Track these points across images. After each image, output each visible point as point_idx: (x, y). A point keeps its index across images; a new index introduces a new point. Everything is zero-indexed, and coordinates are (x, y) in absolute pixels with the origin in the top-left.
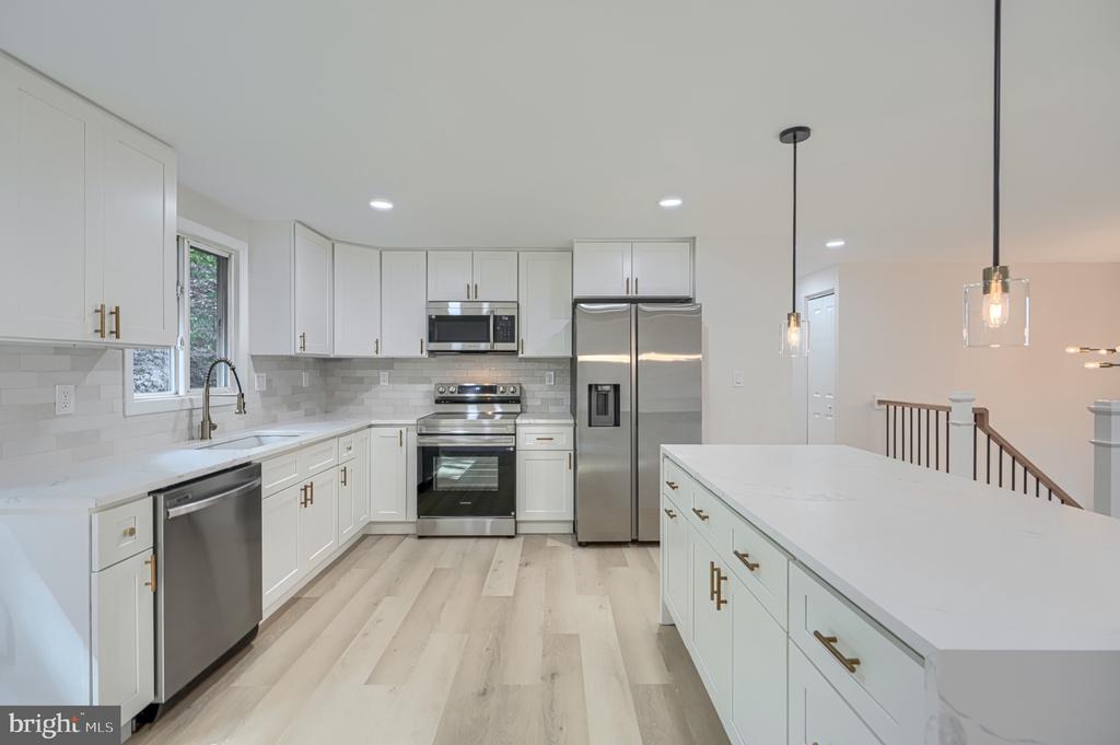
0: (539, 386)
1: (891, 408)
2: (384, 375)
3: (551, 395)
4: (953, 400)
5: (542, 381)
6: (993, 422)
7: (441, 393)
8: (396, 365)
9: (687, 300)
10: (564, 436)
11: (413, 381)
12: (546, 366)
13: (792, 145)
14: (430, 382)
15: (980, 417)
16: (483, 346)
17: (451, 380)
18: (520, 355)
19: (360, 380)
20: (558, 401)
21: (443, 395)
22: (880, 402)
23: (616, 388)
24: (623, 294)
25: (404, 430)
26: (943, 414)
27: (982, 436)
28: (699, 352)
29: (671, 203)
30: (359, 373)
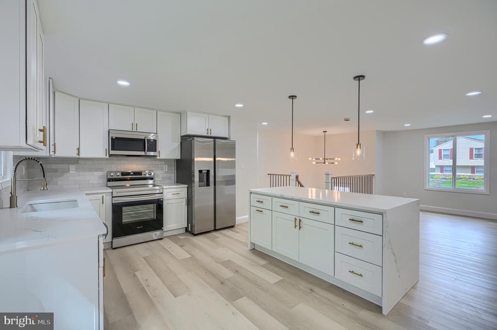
0: (161, 171)
1: (272, 176)
2: (72, 167)
3: (166, 175)
4: (292, 173)
5: (162, 169)
6: (300, 179)
7: (112, 176)
8: (80, 162)
9: (225, 139)
10: (184, 192)
11: (90, 170)
12: (163, 163)
13: (292, 100)
14: (103, 171)
15: (297, 177)
16: (142, 153)
17: (115, 170)
18: (158, 158)
19: (56, 171)
20: (170, 178)
21: (113, 177)
22: (269, 174)
23: (208, 171)
24: (205, 134)
25: (104, 195)
26: (288, 177)
27: (297, 183)
28: (235, 158)
29: (239, 105)
30: (54, 166)
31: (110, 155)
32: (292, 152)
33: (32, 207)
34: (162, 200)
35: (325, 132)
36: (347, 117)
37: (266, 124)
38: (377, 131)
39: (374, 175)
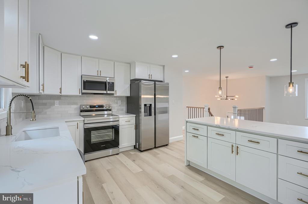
0: (116, 105)
1: (190, 108)
2: (57, 102)
3: (120, 108)
4: (205, 106)
5: (117, 103)
6: (211, 111)
7: (84, 108)
8: (62, 98)
9: (161, 81)
10: (133, 120)
11: (69, 104)
12: (118, 99)
13: (220, 50)
14: (77, 105)
15: (209, 109)
16: (105, 92)
17: (85, 104)
18: (115, 95)
19: (45, 104)
20: (122, 110)
21: (84, 109)
22: (187, 107)
23: (151, 105)
24: (148, 78)
25: (79, 122)
26: (202, 109)
27: (209, 113)
29: (175, 56)
30: (44, 101)
31: (83, 93)
32: (220, 91)
33: (26, 133)
34: (118, 125)
35: (227, 77)
36: (251, 65)
37: (188, 71)
38: (266, 76)
39: (264, 108)
